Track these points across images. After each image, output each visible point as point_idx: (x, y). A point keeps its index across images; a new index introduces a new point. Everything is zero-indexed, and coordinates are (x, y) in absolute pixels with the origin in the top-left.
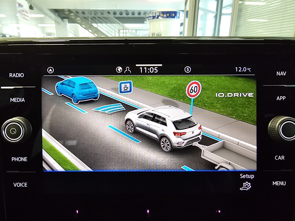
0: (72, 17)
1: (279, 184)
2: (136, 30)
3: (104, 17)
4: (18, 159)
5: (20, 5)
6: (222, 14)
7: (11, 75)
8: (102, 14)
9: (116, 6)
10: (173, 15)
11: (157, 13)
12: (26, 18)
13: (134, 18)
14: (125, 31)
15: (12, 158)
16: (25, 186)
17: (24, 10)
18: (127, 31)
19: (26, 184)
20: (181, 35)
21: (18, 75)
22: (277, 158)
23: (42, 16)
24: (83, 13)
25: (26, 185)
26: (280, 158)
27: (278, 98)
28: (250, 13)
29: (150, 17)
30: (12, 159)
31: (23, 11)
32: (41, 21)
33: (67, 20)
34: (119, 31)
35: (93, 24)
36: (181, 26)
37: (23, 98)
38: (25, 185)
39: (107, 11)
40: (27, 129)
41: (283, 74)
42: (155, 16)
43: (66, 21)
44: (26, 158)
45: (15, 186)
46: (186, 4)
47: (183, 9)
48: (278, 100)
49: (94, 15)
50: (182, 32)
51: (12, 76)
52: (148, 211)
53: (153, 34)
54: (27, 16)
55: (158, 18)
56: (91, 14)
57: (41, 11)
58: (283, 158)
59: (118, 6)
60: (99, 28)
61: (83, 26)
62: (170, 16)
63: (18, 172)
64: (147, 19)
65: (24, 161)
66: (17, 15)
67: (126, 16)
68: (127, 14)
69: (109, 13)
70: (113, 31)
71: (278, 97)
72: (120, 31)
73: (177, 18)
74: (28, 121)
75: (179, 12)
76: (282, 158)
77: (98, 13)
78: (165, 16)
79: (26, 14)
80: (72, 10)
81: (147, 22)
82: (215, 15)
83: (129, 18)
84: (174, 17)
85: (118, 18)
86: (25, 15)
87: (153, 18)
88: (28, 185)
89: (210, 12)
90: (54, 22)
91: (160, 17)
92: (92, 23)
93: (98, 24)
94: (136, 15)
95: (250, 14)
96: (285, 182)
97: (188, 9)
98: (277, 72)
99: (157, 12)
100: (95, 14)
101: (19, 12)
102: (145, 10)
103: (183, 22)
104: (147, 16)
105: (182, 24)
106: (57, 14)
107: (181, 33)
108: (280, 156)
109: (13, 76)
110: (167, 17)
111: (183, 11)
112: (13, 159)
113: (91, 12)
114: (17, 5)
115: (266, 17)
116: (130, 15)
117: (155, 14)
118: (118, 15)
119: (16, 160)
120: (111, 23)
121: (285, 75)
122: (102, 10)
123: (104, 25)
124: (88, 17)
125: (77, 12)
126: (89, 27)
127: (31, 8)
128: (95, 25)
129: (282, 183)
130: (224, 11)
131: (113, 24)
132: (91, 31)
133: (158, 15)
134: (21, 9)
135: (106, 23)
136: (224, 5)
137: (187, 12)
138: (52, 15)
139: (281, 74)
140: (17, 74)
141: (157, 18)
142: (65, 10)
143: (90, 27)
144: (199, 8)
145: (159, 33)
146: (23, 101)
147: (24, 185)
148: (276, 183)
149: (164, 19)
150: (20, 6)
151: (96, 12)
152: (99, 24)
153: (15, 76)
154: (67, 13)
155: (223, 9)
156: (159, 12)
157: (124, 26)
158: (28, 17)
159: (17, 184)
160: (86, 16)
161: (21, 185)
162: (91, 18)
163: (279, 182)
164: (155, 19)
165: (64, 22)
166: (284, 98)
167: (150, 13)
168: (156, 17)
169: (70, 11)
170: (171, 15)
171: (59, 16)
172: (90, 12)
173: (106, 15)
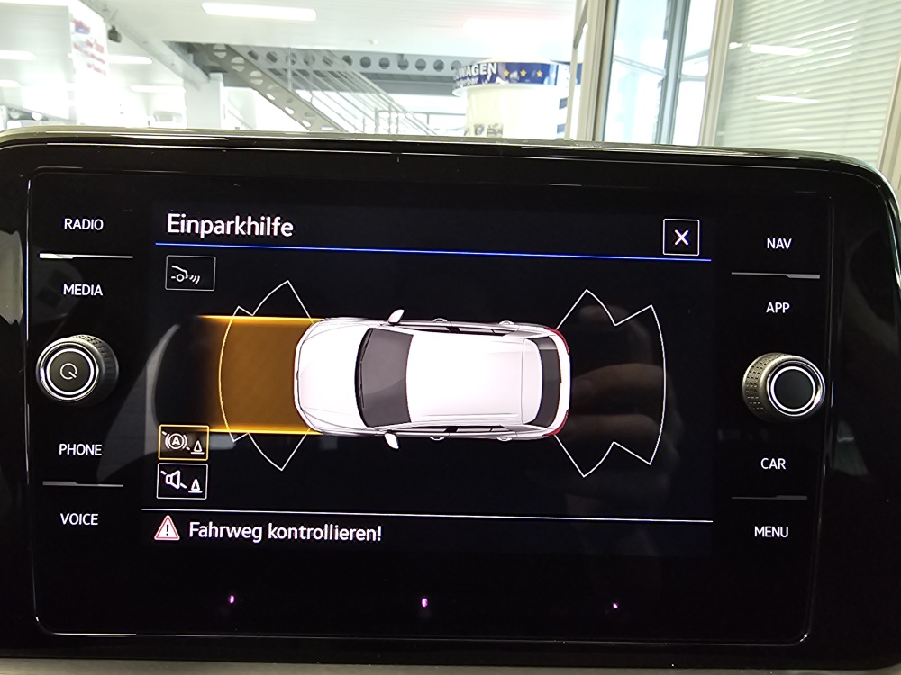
0: (234, 67)
1: (771, 534)
2: (428, 114)
3: (332, 73)
4: (75, 449)
5: (80, 27)
6: (682, 77)
7: (69, 224)
8: (327, 62)
9: (371, 42)
10: (540, 74)
11: (490, 65)
12: (98, 64)
13: (424, 78)
14: (394, 115)
15: (61, 445)
16: (92, 524)
17: (92, 41)
18: (401, 116)
19: (95, 517)
20: (562, 135)
21: (86, 225)
22: (767, 464)
23: (146, 61)
24: (272, 57)
25: (94, 521)
26: (773, 464)
27: (770, 308)
28: (759, 77)
29: (470, 77)
30: (61, 450)
31: (90, 44)
32: (143, 75)
33: (220, 75)
34: (377, 115)
35: (298, 91)
36: (561, 107)
37: (99, 287)
38: (93, 519)
39: (341, 56)
40: (107, 368)
41: (784, 244)
42: (486, 76)
43: (216, 79)
44: (98, 447)
45: (65, 522)
46: (575, 45)
47: (569, 60)
48: (770, 311)
49: (304, 64)
50: (564, 125)
51: (72, 225)
52: (424, 602)
53: (478, 128)
54: (100, 60)
55: (493, 80)
56: (293, 62)
57: (144, 46)
58: (782, 464)
59: (375, 42)
60: (316, 103)
61: (269, 96)
62: (528, 76)
63: (73, 484)
64: (463, 82)
65: (92, 453)
66: (69, 55)
67: (397, 71)
68: (403, 66)
69: (348, 60)
70: (360, 116)
71: (770, 304)
72: (380, 114)
73: (549, 83)
74: (108, 346)
75: (557, 67)
76: (779, 464)
77: (314, 59)
78: (515, 75)
79: (97, 54)
80: (235, 49)
81: (461, 92)
82: (661, 78)
83: (408, 78)
84: (541, 81)
85: (374, 77)
86: (93, 56)
87: (479, 82)
88: (99, 520)
89: (648, 69)
90: (180, 81)
91: (498, 79)
92: (295, 87)
93: (314, 92)
94: (430, 71)
95: (760, 81)
96: (787, 528)
97: (580, 59)
98: (769, 240)
99: (493, 64)
100: (306, 62)
101: (76, 47)
102: (455, 57)
103: (565, 95)
104: (462, 74)
105: (563, 103)
106: (191, 56)
107: (560, 129)
108: (773, 460)
109: (75, 225)
110: (521, 80)
111: (568, 64)
112: (63, 447)
113: (294, 55)
114: (72, 26)
115: (807, 90)
116: (412, 70)
117: (487, 71)
118: (375, 68)
119: (71, 452)
120: (355, 91)
121: (787, 247)
122: (329, 51)
123: (333, 94)
124: (286, 70)
125: (251, 54)
126: (286, 101)
127: (113, 35)
128: (304, 94)
129: (779, 532)
130: (687, 68)
131: (361, 95)
132: (291, 112)
133: (495, 72)
134: (82, 37)
135: (339, 89)
136: (688, 52)
137: (580, 66)
138: (177, 60)
139: (778, 245)
140: (84, 220)
141: (489, 82)
142: (215, 48)
143: (289, 101)
144: (614, 57)
145: (496, 125)
146: (98, 294)
147: (88, 519)
148: (764, 531)
149: (511, 85)
150: (81, 30)
151: (308, 56)
152: (318, 93)
153: (79, 226)
154: (222, 55)
155: (685, 64)
156: (498, 64)
157: (392, 100)
158: (103, 62)
159: (69, 516)
160: (278, 66)
161: (81, 519)
162: (294, 74)
163: (771, 529)
164: (485, 85)
165: (211, 81)
166: (785, 306)
167: (471, 66)
168: (489, 78)
169: (230, 50)
170: (533, 75)
171: (196, 62)
172: (292, 55)
173: (338, 66)
